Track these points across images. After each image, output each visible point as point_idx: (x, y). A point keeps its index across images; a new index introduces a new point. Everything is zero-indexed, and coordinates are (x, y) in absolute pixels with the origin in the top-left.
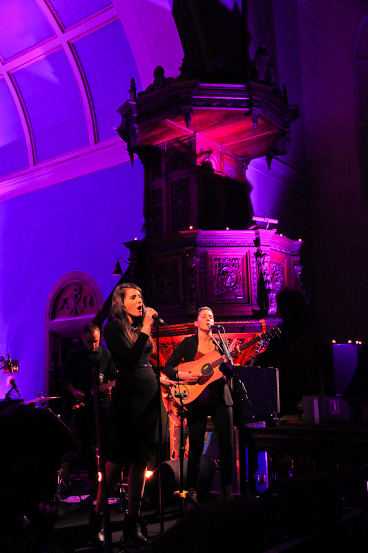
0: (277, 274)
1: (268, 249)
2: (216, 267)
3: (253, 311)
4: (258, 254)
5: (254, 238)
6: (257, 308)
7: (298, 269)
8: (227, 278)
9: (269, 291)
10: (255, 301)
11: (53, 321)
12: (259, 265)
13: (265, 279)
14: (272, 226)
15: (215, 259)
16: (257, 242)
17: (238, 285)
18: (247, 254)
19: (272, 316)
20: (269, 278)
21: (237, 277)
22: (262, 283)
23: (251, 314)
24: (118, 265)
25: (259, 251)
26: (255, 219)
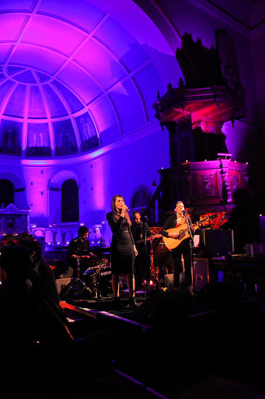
0: (233, 182)
1: (227, 169)
2: (201, 180)
3: (220, 201)
4: (222, 172)
5: (220, 164)
6: (222, 200)
7: (246, 178)
8: (206, 185)
9: (228, 190)
10: (221, 196)
12: (223, 177)
14: (228, 157)
15: (200, 176)
16: (221, 166)
17: (212, 189)
18: (216, 172)
19: (229, 203)
20: (227, 184)
21: (212, 185)
22: (224, 186)
23: (219, 203)
24: (154, 182)
25: (222, 170)
26: (219, 154)
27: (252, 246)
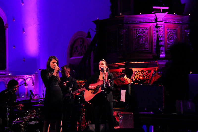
0: (171, 36)
1: (162, 23)
2: (135, 34)
4: (157, 26)
5: (155, 17)
6: (155, 55)
7: (187, 31)
8: (140, 39)
9: (161, 46)
10: (154, 51)
11: (71, 59)
12: (157, 32)
13: (159, 40)
14: (164, 11)
15: (135, 30)
16: (156, 20)
17: (146, 43)
18: (151, 26)
19: (162, 59)
20: (162, 38)
21: (146, 38)
23: (152, 57)
24: (89, 33)
25: (157, 24)
26: (154, 8)
27: (182, 103)
